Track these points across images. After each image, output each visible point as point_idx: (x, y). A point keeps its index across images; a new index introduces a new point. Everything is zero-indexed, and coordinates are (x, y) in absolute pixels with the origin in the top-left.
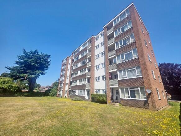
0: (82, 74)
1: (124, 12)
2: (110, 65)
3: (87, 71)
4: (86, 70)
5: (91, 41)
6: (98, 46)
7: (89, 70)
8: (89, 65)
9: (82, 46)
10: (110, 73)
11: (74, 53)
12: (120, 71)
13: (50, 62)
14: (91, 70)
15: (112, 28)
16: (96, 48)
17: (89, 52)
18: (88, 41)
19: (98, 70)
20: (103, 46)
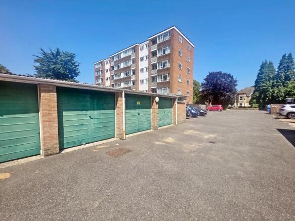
0: (126, 86)
1: (167, 32)
2: (152, 82)
3: (132, 84)
4: (130, 83)
5: (135, 50)
6: (143, 58)
7: (134, 84)
8: (133, 78)
9: (124, 52)
10: (152, 89)
11: (113, 57)
12: (159, 89)
13: (78, 66)
14: (136, 83)
15: (156, 45)
16: (141, 60)
17: (133, 63)
18: (132, 48)
19: (142, 84)
20: (147, 61)
